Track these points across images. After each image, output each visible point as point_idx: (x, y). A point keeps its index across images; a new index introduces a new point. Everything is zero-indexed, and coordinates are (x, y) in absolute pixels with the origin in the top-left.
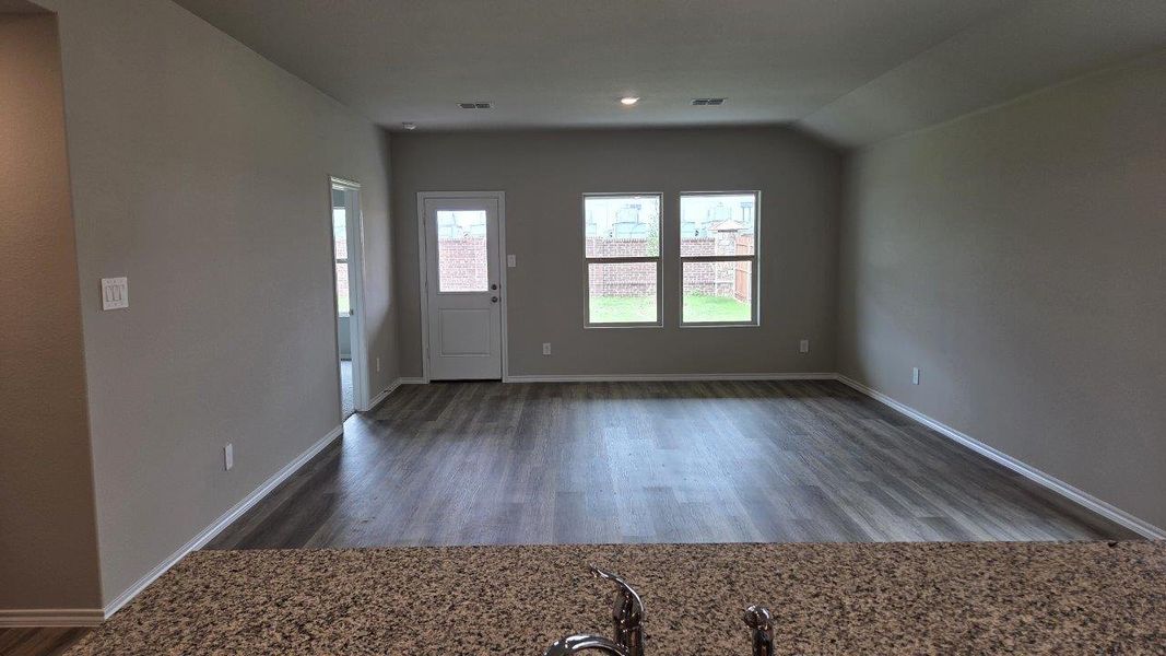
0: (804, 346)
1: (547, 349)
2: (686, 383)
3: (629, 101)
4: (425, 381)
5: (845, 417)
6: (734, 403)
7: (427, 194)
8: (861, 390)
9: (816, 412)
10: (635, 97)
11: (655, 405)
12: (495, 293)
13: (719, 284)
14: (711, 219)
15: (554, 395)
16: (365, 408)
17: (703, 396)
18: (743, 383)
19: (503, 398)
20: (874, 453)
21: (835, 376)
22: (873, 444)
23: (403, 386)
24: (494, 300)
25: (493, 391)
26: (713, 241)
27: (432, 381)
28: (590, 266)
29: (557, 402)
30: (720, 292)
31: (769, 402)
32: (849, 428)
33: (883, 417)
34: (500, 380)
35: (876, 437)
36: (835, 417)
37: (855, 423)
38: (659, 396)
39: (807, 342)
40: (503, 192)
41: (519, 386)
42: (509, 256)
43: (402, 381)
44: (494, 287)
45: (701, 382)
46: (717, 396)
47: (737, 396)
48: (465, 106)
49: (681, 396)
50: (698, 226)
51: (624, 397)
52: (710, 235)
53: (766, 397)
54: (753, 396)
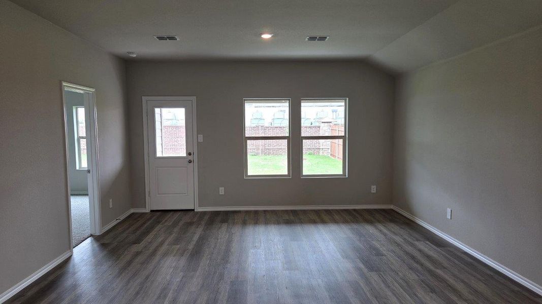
0: (374, 189)
1: (222, 191)
2: (305, 212)
3: (266, 36)
4: (147, 210)
5: (405, 239)
6: (333, 227)
7: (150, 98)
8: (410, 218)
9: (385, 235)
10: (270, 34)
11: (285, 230)
12: (191, 158)
13: (322, 149)
14: (318, 117)
15: (224, 221)
16: (98, 234)
17: (314, 222)
18: (338, 211)
19: (190, 224)
20: (430, 272)
21: (392, 207)
22: (428, 264)
23: (133, 213)
24: (190, 161)
25: (187, 218)
26: (319, 127)
27: (152, 211)
28: (248, 141)
29: (224, 226)
30: (323, 153)
31: (355, 226)
32: (409, 249)
33: (428, 239)
34: (193, 210)
35: (428, 257)
36: (398, 239)
37: (412, 245)
38: (288, 222)
39: (375, 186)
40: (195, 97)
41: (204, 213)
42: (199, 135)
43: (132, 211)
44: (190, 154)
45: (314, 211)
46: (323, 222)
47: (335, 222)
48: (161, 38)
49: (301, 222)
50: (312, 120)
51: (267, 223)
52: (317, 124)
53: (353, 222)
54: (346, 222)
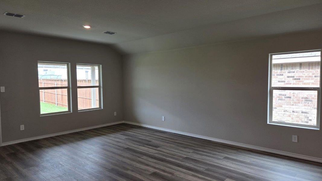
0: (115, 114)
1: (22, 127)
3: (87, 27)
10: (89, 26)
21: (123, 122)
28: (40, 90)
48: (9, 14)
